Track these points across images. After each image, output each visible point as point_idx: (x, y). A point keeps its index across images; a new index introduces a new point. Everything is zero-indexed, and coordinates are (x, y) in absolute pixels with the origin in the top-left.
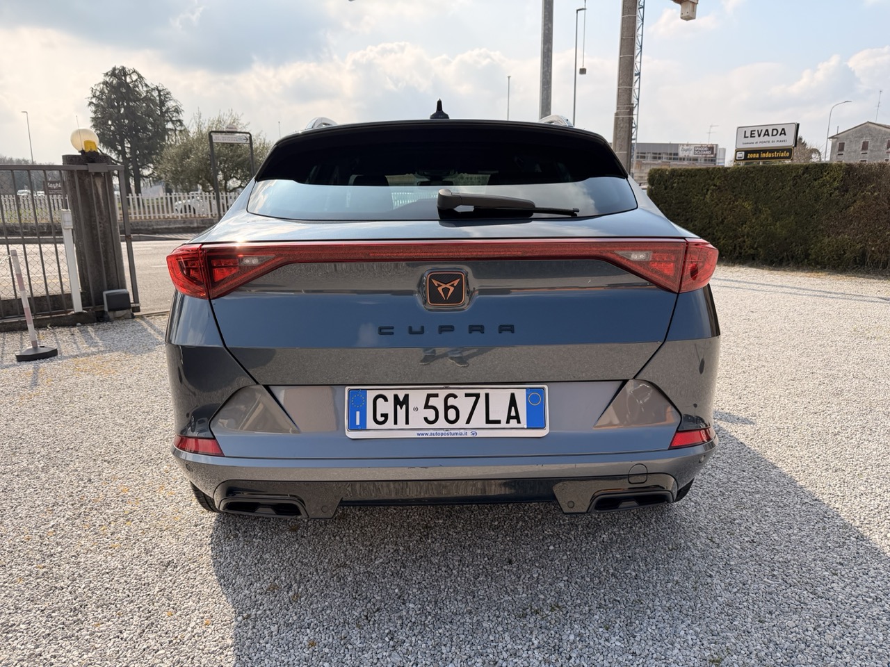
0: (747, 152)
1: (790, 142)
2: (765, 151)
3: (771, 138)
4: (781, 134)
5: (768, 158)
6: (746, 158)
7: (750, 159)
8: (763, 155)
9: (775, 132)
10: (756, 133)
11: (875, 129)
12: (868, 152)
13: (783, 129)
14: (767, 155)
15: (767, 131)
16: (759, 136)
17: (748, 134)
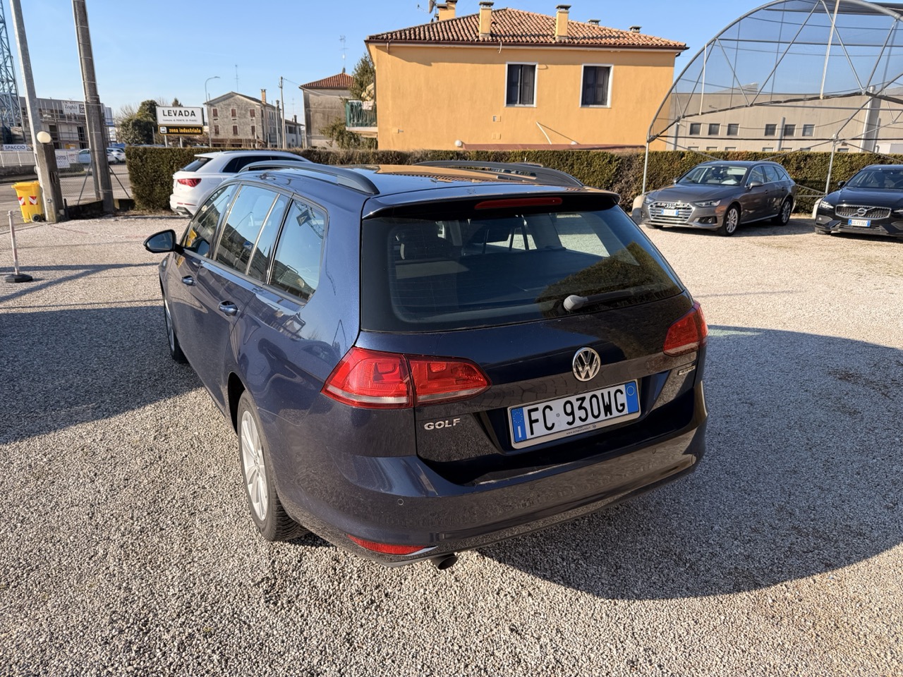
0: (168, 128)
1: (200, 123)
2: (182, 128)
3: (184, 118)
4: (192, 115)
5: (186, 133)
6: (168, 132)
7: (172, 133)
8: (181, 131)
9: (187, 113)
10: (172, 112)
11: (239, 99)
12: (237, 118)
13: (193, 112)
14: (184, 131)
15: (180, 111)
16: (175, 115)
17: (166, 113)
